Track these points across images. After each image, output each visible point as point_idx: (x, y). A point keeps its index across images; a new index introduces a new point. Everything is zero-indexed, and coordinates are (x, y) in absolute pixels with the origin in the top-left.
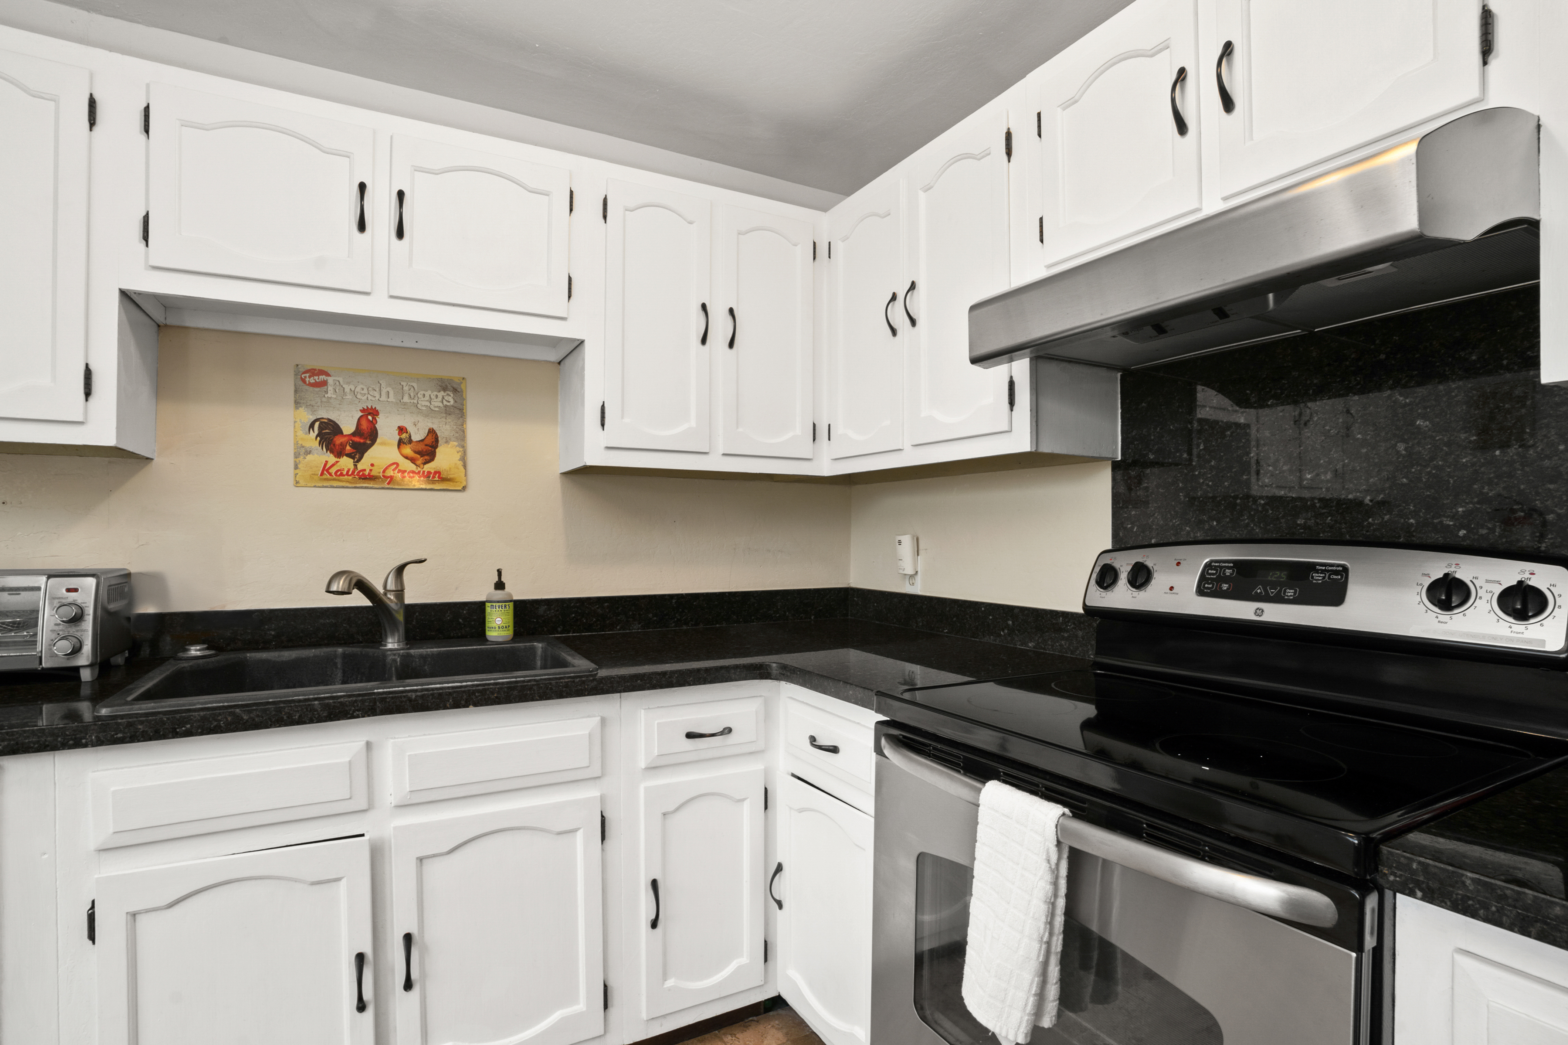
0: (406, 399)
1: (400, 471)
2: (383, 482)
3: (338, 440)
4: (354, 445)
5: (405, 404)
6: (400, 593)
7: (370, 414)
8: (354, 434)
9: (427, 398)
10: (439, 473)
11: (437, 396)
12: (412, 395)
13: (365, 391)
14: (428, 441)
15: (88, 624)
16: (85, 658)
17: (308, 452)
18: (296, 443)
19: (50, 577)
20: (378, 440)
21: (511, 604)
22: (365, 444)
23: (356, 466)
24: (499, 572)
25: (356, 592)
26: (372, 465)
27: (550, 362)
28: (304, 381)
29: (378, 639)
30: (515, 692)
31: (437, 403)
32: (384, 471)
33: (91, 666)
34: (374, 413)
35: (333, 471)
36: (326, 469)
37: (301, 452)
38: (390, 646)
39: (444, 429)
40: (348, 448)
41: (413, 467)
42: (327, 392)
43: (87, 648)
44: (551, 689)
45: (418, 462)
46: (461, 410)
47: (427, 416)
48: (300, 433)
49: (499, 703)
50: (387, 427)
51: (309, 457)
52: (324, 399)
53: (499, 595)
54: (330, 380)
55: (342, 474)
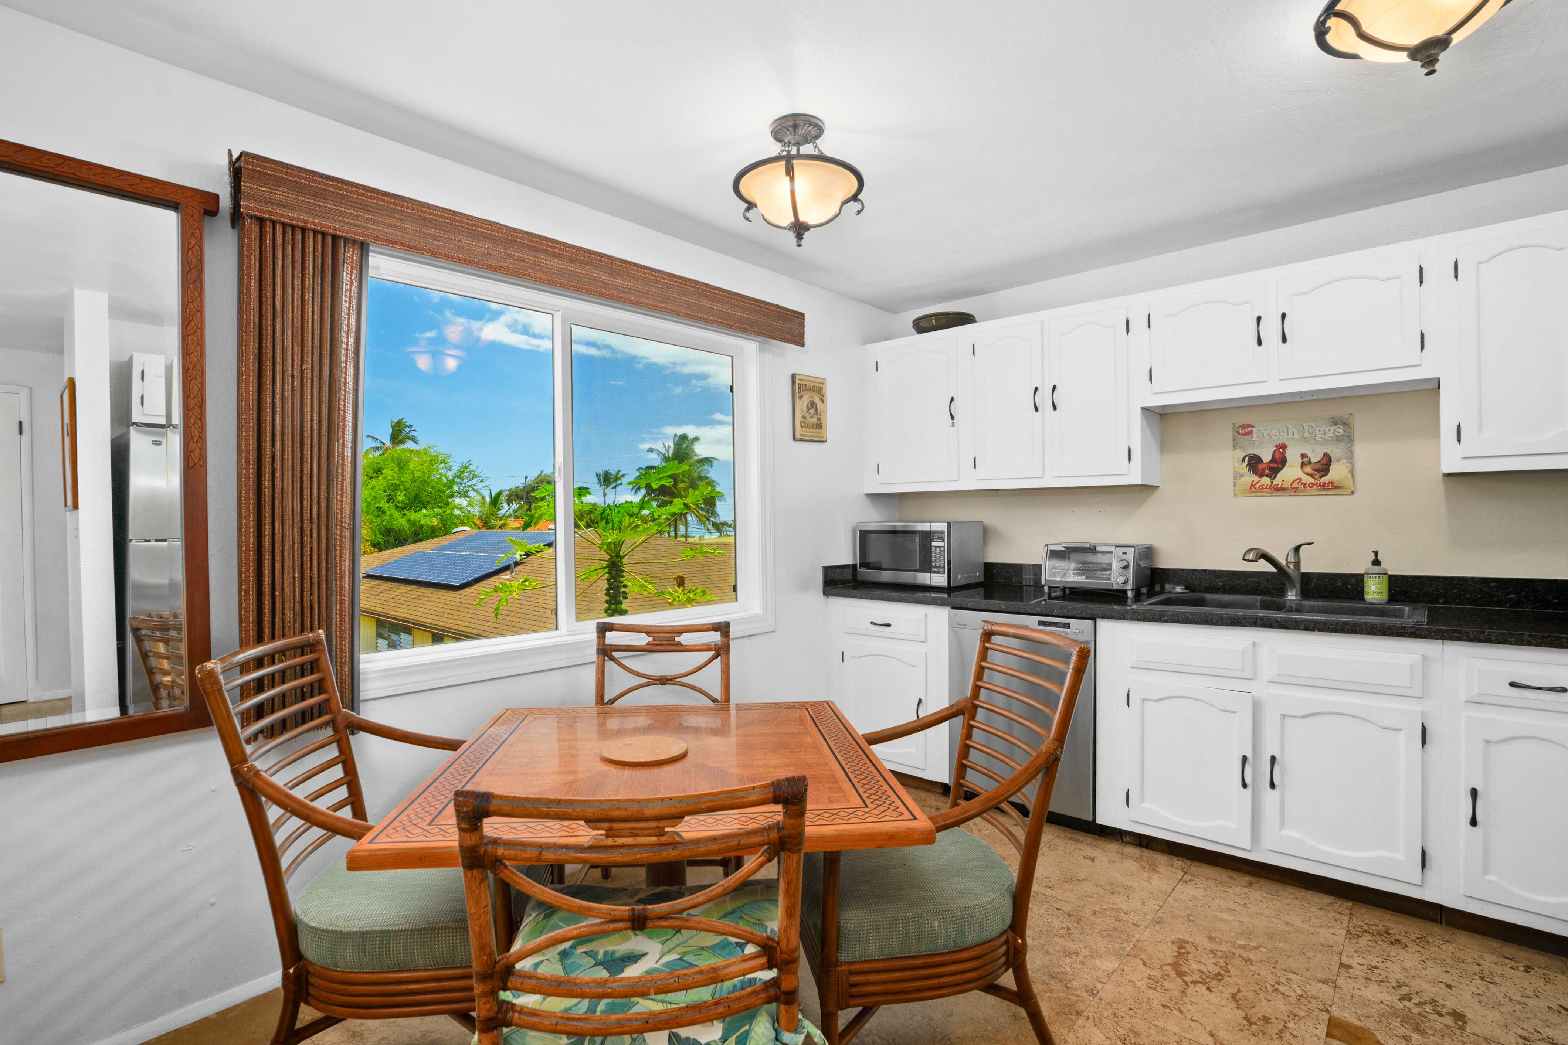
0: (1306, 435)
1: (1302, 484)
2: (1291, 491)
3: (1260, 467)
4: (1271, 469)
5: (1306, 438)
6: (1297, 564)
7: (1281, 448)
8: (1270, 462)
9: (1322, 432)
10: (1332, 483)
11: (1330, 430)
12: (1311, 431)
13: (1278, 434)
14: (1324, 462)
15: (1131, 570)
16: (1129, 586)
17: (1242, 476)
18: (1234, 471)
19: (1117, 547)
20: (1287, 464)
21: (1386, 578)
22: (1278, 467)
23: (1272, 482)
24: (1376, 553)
25: (1262, 561)
26: (1283, 481)
27: (1430, 389)
28: (1238, 432)
29: (1282, 592)
30: (1348, 627)
31: (1330, 434)
32: (1291, 485)
33: (1132, 590)
34: (1284, 447)
35: (1257, 486)
36: (1253, 485)
37: (1237, 476)
38: (1289, 597)
39: (1335, 451)
40: (1267, 471)
41: (1312, 480)
42: (1252, 438)
43: (1130, 582)
44: (1376, 628)
45: (1316, 477)
46: (1349, 437)
47: (1322, 444)
48: (1237, 465)
49: (1336, 632)
50: (1293, 456)
51: (1242, 479)
52: (1251, 442)
53: (1376, 569)
54: (1254, 430)
55: (1263, 488)
